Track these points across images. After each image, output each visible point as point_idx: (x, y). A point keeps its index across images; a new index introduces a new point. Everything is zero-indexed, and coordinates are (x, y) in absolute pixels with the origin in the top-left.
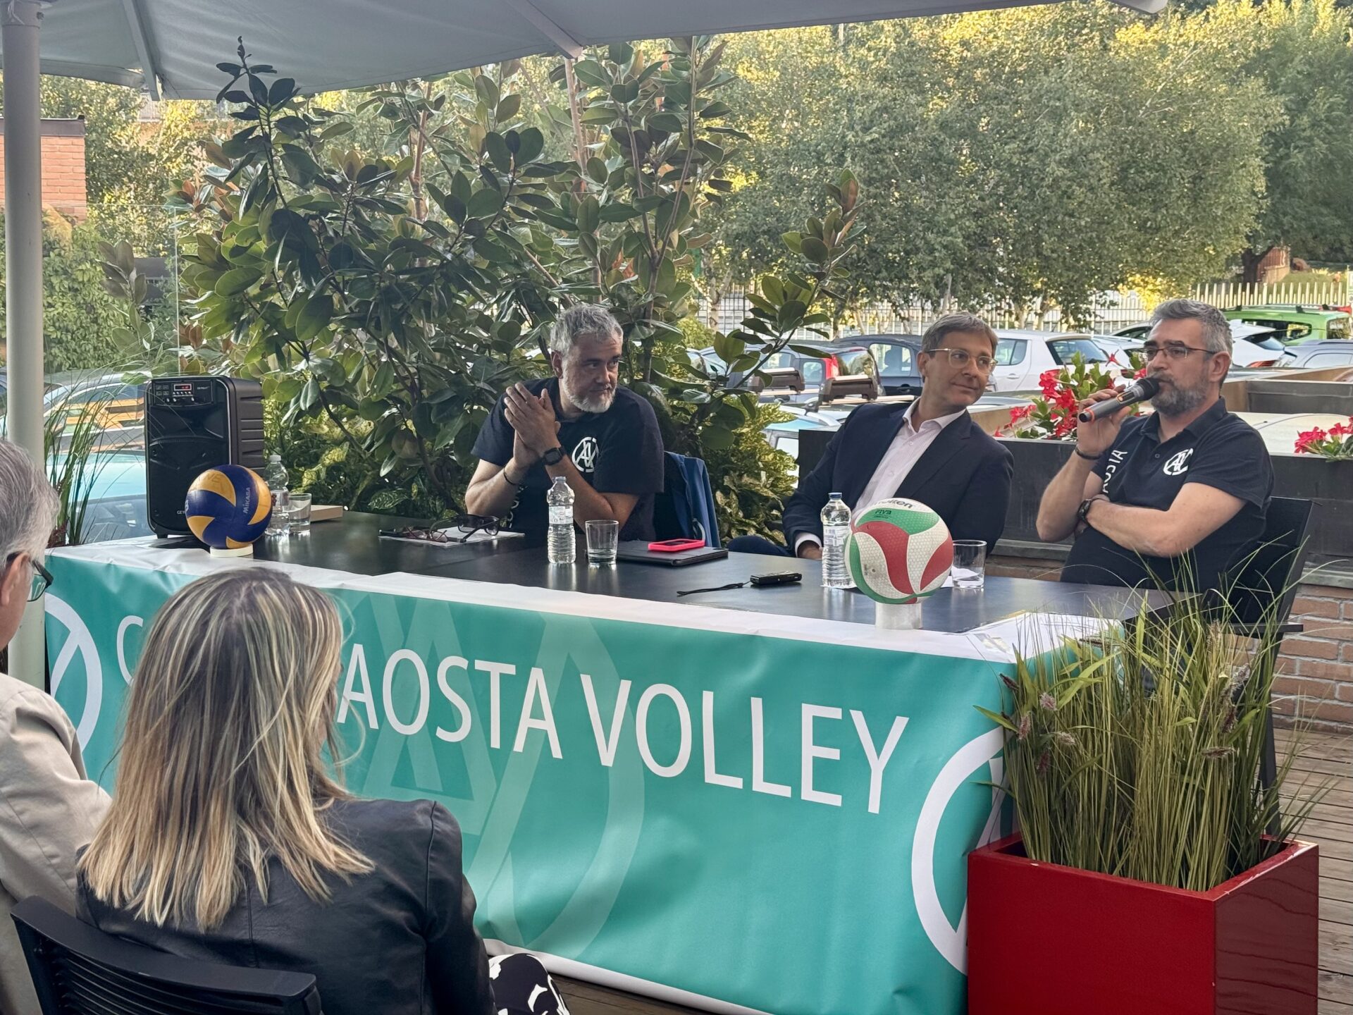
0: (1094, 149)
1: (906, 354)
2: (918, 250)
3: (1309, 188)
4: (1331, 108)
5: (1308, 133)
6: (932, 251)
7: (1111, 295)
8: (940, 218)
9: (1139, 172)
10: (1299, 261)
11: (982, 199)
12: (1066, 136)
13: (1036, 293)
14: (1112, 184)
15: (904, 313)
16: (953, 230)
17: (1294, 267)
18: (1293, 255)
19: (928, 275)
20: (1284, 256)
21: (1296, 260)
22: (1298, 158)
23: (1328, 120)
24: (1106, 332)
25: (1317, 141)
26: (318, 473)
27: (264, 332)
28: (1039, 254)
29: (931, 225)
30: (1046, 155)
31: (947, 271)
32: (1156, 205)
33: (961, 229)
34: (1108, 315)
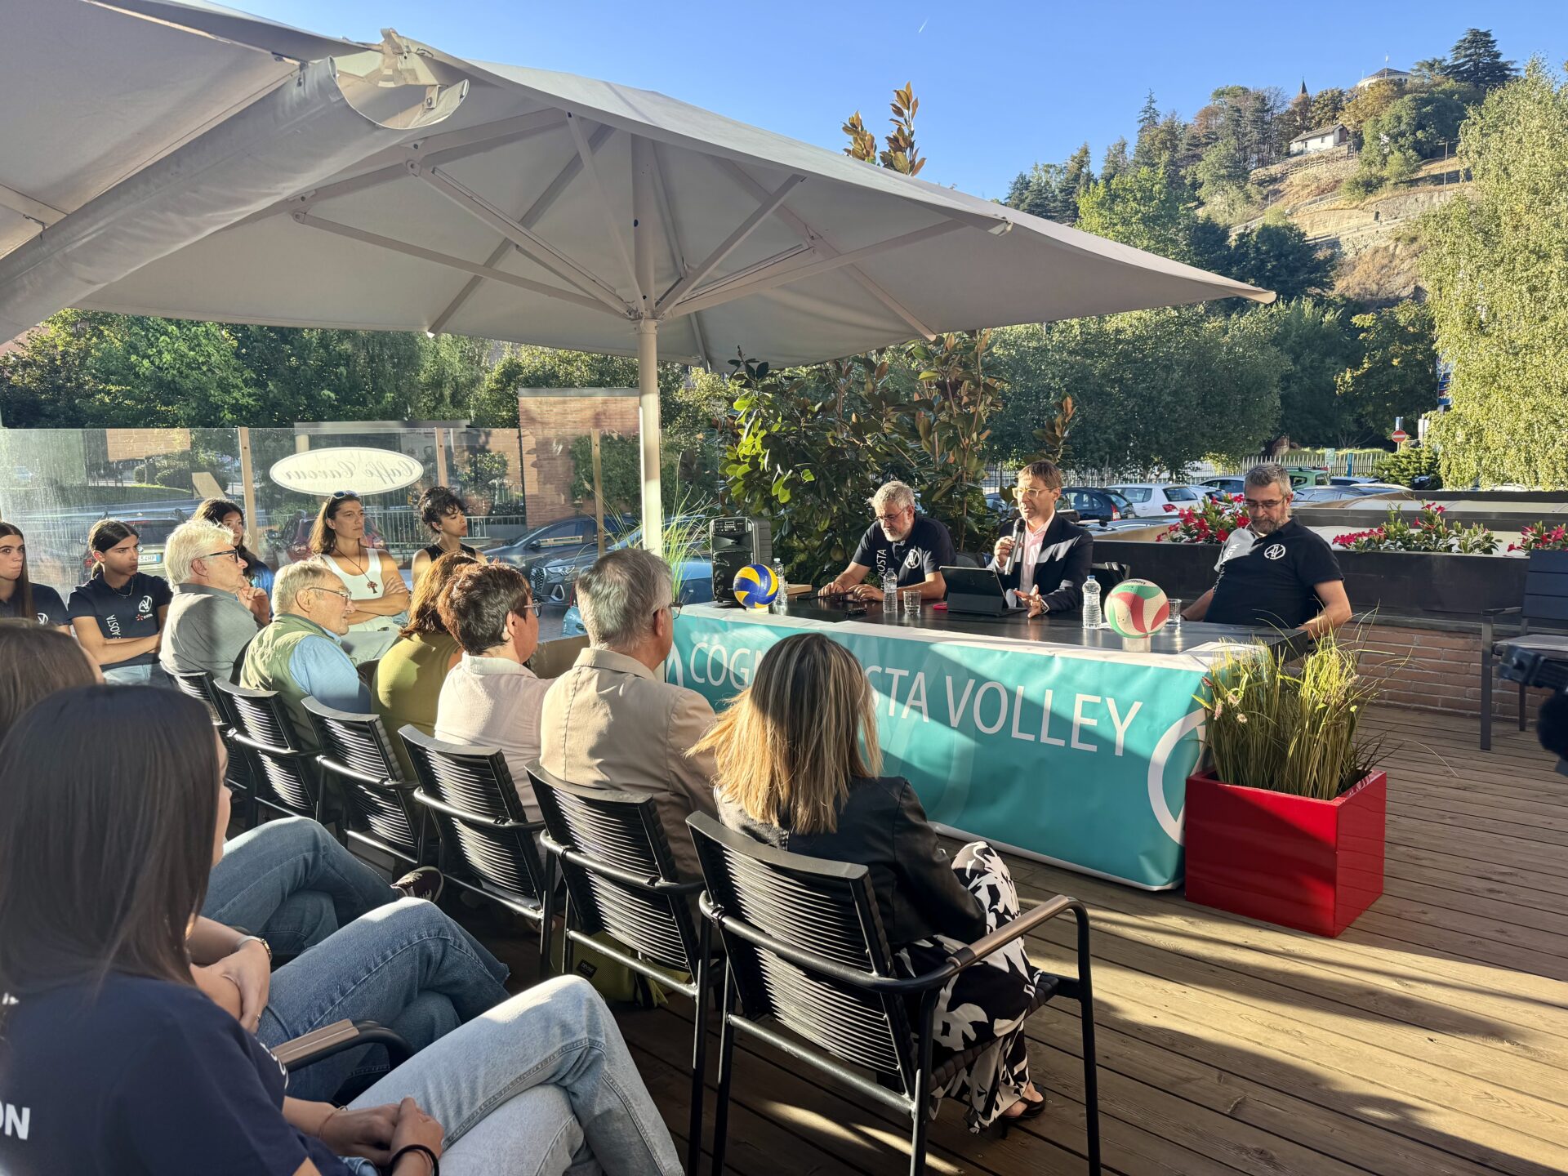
0: (1188, 385)
1: (1085, 498)
2: (1090, 442)
3: (1300, 404)
4: (1312, 361)
5: (1300, 375)
6: (1098, 442)
7: (1197, 464)
8: (1103, 425)
9: (1212, 397)
10: (1295, 444)
11: (1126, 414)
12: (1172, 379)
13: (1156, 464)
14: (1198, 404)
15: (1082, 476)
16: (1109, 431)
17: (1291, 447)
18: (1291, 440)
19: (1096, 455)
20: (1286, 441)
21: (1292, 443)
22: (1294, 388)
23: (1311, 367)
24: (1193, 483)
25: (1305, 379)
26: (792, 567)
27: (762, 495)
28: (1157, 443)
29: (1097, 428)
30: (1162, 390)
31: (1106, 453)
32: (1222, 414)
33: (1114, 430)
34: (1194, 474)
